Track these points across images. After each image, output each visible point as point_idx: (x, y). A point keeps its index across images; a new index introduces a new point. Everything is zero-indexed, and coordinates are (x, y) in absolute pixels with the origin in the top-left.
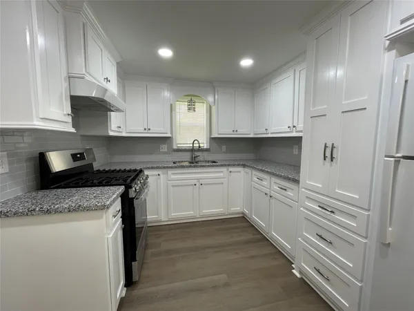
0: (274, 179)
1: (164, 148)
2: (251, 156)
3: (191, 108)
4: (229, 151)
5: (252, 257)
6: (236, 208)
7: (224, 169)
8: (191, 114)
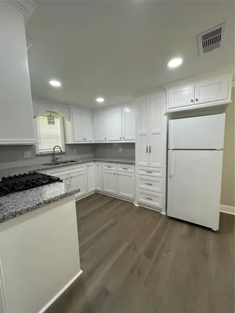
0: (119, 165)
1: (28, 154)
2: (91, 155)
3: (51, 122)
4: (78, 153)
5: (117, 208)
6: (92, 189)
7: (84, 165)
8: (52, 126)
